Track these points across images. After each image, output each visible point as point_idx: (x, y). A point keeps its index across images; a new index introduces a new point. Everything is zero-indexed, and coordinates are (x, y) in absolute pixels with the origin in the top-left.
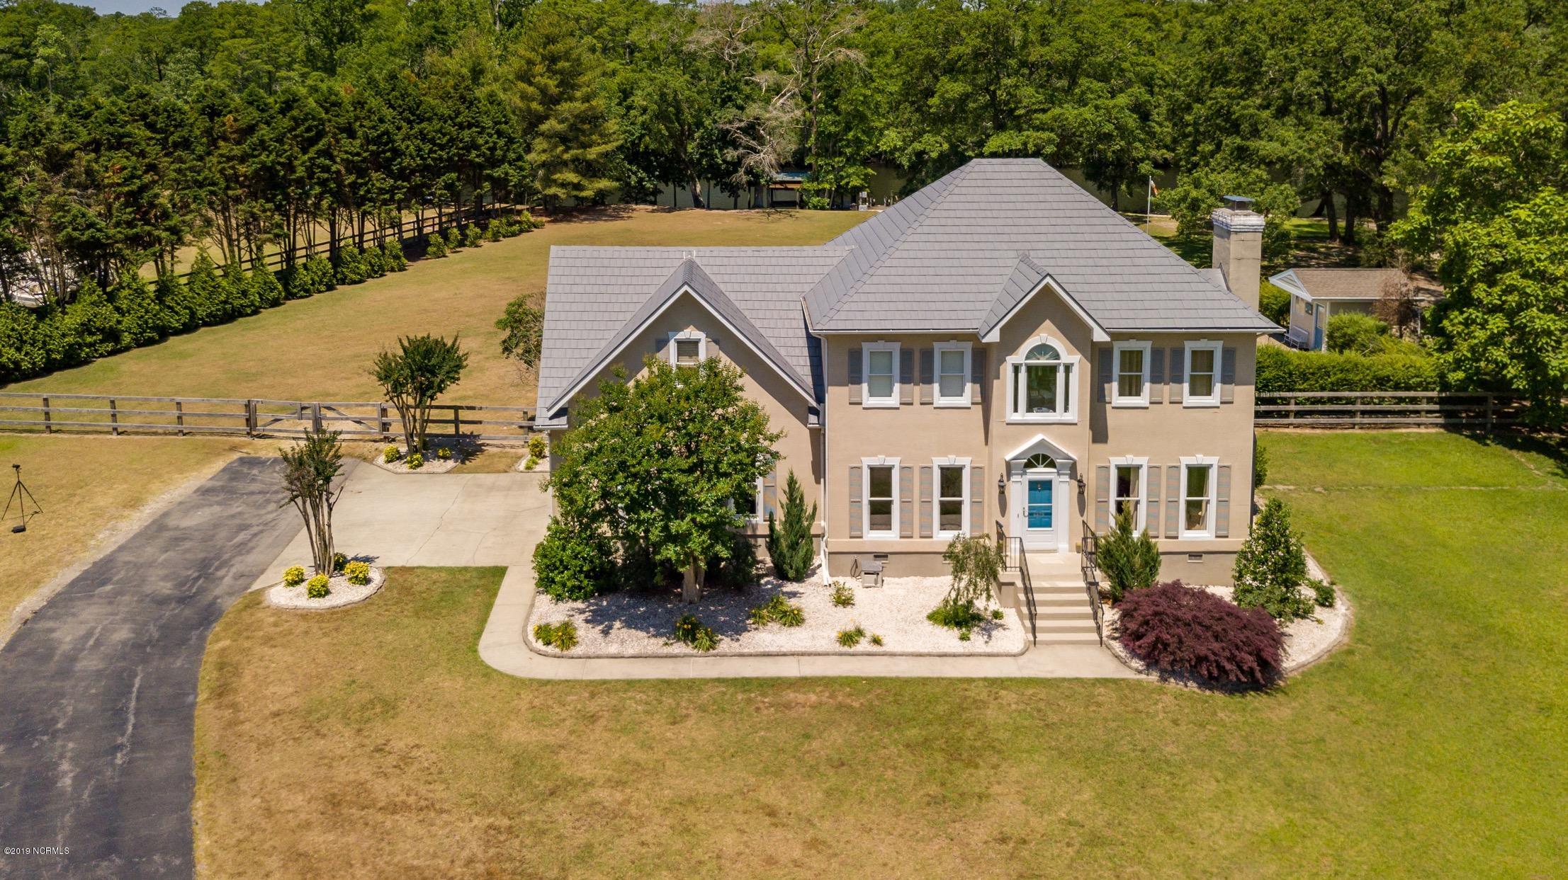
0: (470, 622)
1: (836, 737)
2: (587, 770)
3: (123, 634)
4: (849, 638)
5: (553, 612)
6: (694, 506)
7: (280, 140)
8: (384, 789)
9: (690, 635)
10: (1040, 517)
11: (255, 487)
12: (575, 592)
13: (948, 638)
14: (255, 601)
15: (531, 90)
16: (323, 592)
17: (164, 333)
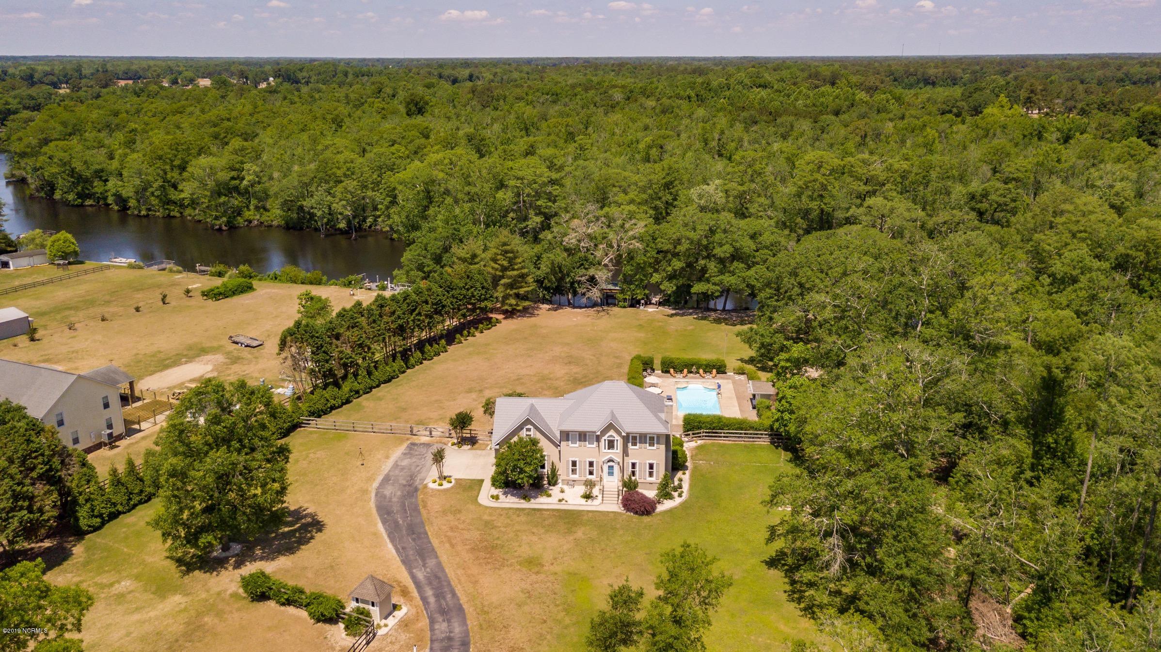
0: (475, 493)
1: (550, 521)
2: (499, 524)
3: (399, 493)
4: (560, 501)
5: (495, 491)
6: (525, 472)
7: (404, 314)
8: (461, 526)
9: (524, 499)
10: (611, 473)
11: (417, 453)
12: (500, 487)
13: (583, 501)
14: (426, 486)
15: (496, 266)
16: (441, 485)
17: (371, 388)
